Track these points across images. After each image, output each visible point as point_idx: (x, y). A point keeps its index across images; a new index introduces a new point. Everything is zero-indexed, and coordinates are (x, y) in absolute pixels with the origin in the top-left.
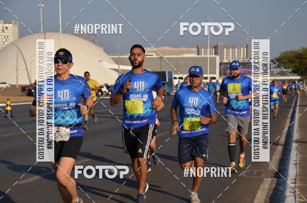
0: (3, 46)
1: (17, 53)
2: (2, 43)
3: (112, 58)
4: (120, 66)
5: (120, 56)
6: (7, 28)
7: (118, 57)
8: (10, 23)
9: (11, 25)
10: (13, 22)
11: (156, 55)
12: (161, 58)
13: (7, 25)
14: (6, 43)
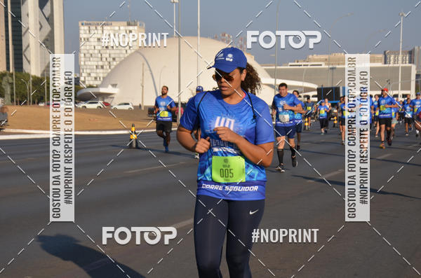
0: (126, 55)
1: (143, 64)
2: (124, 52)
3: (265, 69)
4: (277, 80)
5: (278, 67)
6: (130, 32)
7: (274, 67)
8: (135, 25)
9: (136, 28)
10: (138, 23)
11: (326, 64)
12: (332, 69)
13: (131, 28)
14: (129, 52)
